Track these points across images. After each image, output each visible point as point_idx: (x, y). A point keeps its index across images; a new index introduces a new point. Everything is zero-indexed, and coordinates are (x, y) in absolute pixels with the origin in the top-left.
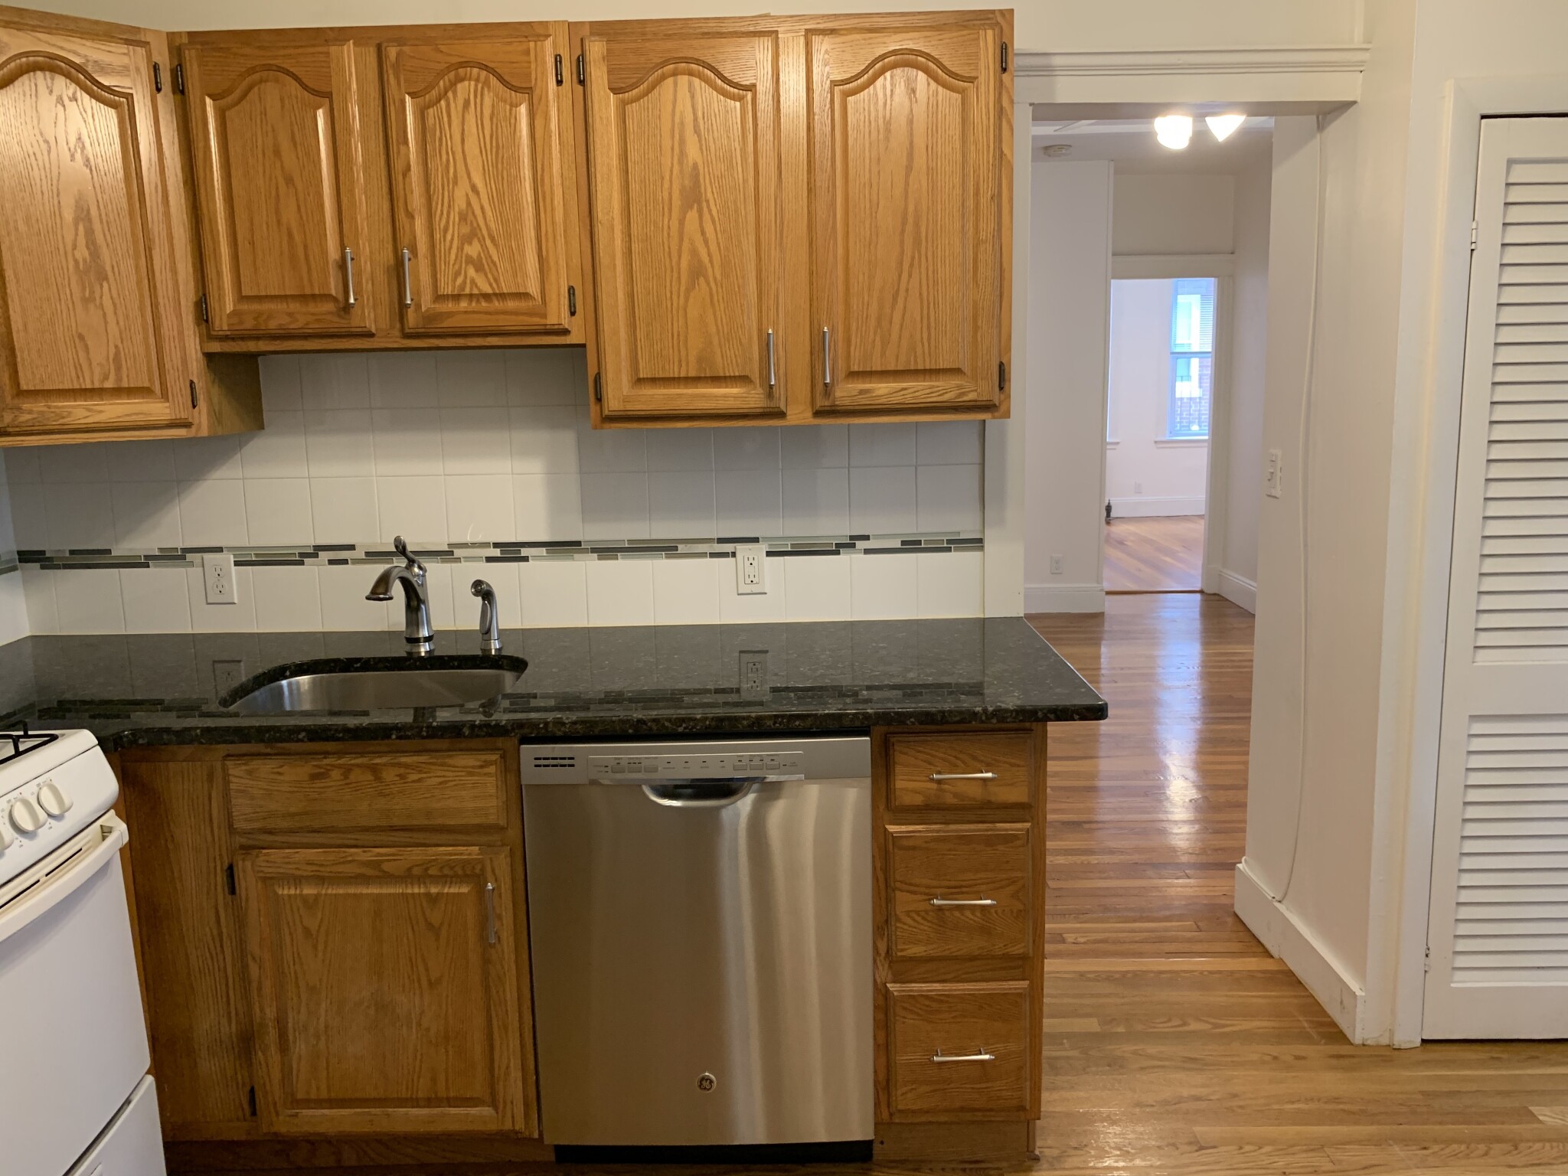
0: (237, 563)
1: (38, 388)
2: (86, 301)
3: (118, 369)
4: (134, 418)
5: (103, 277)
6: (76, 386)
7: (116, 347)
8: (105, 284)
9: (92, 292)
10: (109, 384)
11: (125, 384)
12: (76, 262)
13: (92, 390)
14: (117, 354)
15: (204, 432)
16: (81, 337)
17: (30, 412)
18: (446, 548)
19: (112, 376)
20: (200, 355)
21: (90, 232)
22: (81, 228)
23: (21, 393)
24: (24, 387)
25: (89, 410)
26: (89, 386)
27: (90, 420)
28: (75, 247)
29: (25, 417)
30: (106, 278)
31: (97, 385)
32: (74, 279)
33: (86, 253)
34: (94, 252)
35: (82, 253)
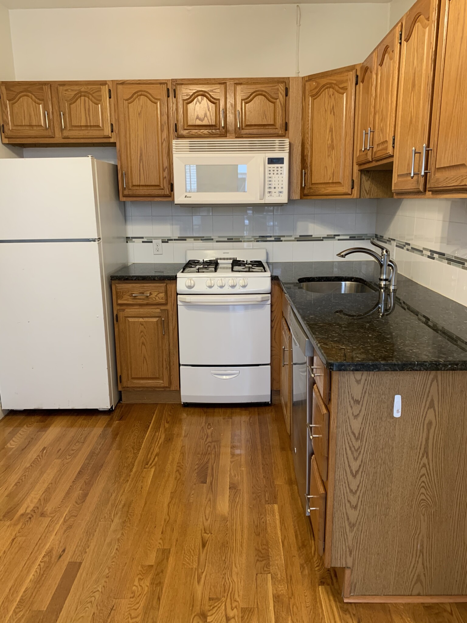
0: (397, 246)
1: (316, 182)
2: (329, 156)
3: (333, 176)
4: (335, 192)
5: (333, 148)
6: (323, 182)
7: (334, 169)
8: (333, 151)
9: (330, 153)
10: (330, 181)
11: (334, 181)
12: (328, 144)
13: (327, 183)
14: (334, 172)
15: (355, 197)
16: (326, 167)
17: (313, 189)
18: (422, 249)
19: (332, 179)
20: (357, 171)
21: (332, 135)
22: (330, 134)
23: (312, 184)
24: (313, 182)
25: (325, 189)
26: (326, 182)
27: (325, 192)
28: (328, 141)
29: (312, 191)
30: (334, 149)
31: (328, 182)
32: (327, 149)
33: (331, 143)
34: (332, 141)
35: (330, 142)
